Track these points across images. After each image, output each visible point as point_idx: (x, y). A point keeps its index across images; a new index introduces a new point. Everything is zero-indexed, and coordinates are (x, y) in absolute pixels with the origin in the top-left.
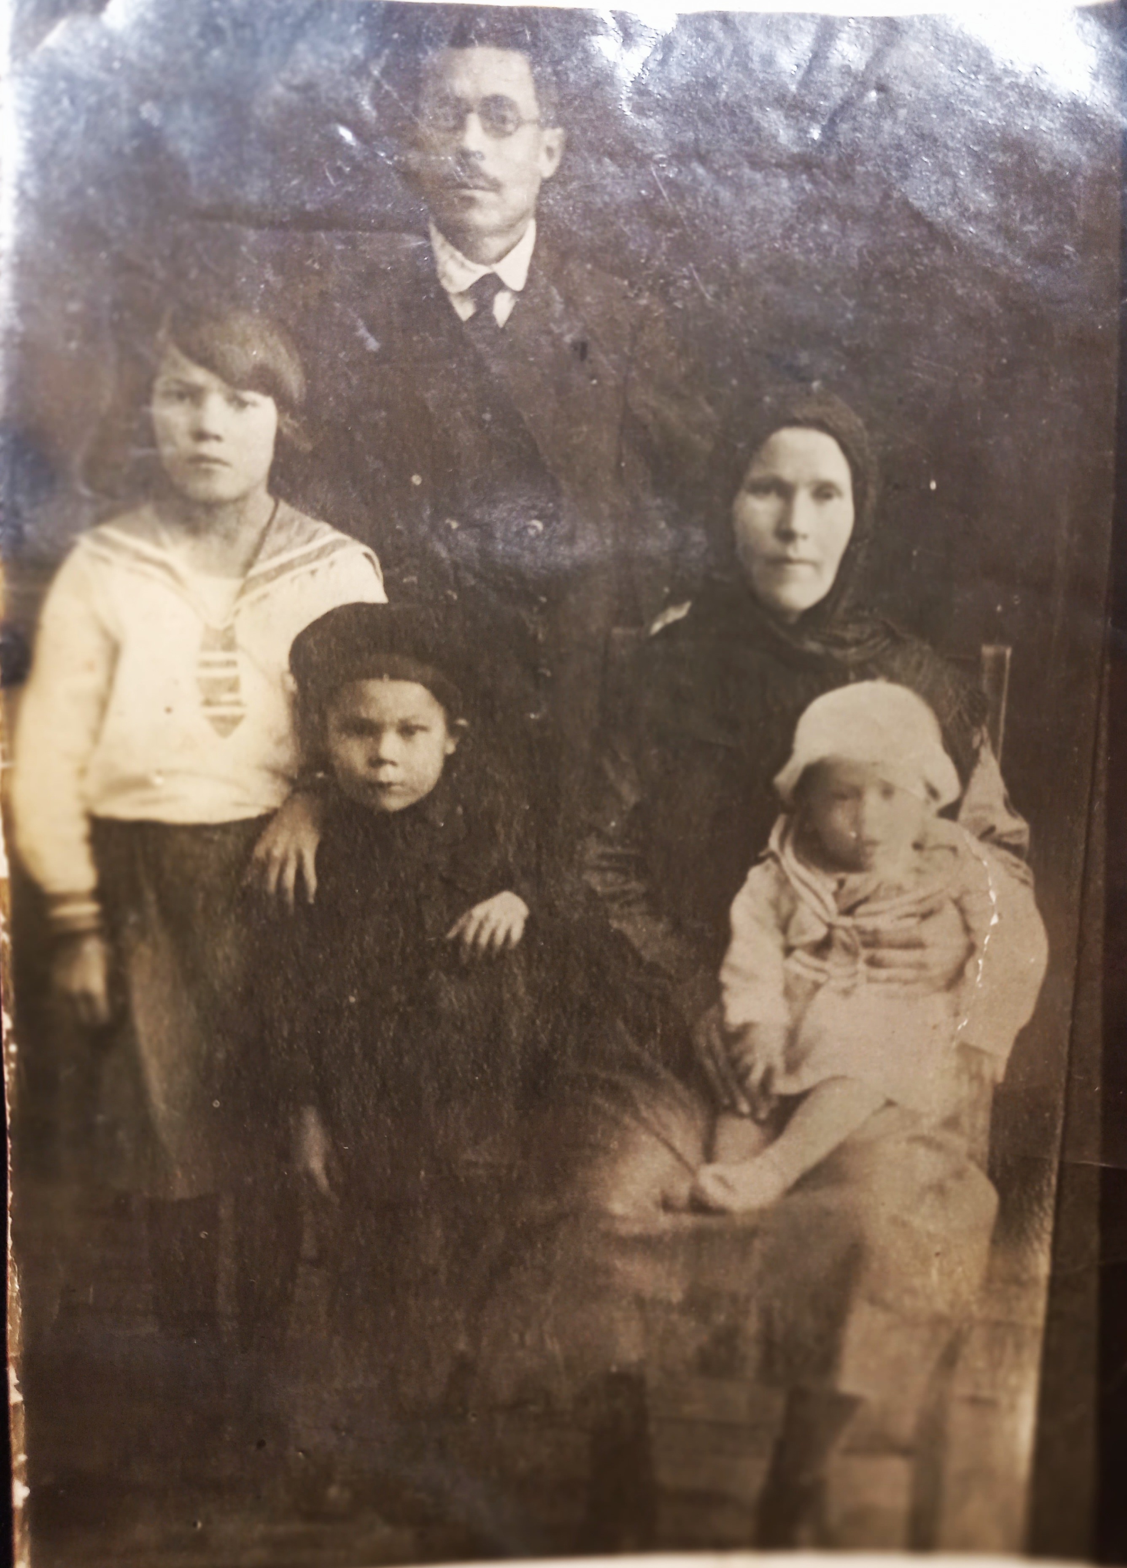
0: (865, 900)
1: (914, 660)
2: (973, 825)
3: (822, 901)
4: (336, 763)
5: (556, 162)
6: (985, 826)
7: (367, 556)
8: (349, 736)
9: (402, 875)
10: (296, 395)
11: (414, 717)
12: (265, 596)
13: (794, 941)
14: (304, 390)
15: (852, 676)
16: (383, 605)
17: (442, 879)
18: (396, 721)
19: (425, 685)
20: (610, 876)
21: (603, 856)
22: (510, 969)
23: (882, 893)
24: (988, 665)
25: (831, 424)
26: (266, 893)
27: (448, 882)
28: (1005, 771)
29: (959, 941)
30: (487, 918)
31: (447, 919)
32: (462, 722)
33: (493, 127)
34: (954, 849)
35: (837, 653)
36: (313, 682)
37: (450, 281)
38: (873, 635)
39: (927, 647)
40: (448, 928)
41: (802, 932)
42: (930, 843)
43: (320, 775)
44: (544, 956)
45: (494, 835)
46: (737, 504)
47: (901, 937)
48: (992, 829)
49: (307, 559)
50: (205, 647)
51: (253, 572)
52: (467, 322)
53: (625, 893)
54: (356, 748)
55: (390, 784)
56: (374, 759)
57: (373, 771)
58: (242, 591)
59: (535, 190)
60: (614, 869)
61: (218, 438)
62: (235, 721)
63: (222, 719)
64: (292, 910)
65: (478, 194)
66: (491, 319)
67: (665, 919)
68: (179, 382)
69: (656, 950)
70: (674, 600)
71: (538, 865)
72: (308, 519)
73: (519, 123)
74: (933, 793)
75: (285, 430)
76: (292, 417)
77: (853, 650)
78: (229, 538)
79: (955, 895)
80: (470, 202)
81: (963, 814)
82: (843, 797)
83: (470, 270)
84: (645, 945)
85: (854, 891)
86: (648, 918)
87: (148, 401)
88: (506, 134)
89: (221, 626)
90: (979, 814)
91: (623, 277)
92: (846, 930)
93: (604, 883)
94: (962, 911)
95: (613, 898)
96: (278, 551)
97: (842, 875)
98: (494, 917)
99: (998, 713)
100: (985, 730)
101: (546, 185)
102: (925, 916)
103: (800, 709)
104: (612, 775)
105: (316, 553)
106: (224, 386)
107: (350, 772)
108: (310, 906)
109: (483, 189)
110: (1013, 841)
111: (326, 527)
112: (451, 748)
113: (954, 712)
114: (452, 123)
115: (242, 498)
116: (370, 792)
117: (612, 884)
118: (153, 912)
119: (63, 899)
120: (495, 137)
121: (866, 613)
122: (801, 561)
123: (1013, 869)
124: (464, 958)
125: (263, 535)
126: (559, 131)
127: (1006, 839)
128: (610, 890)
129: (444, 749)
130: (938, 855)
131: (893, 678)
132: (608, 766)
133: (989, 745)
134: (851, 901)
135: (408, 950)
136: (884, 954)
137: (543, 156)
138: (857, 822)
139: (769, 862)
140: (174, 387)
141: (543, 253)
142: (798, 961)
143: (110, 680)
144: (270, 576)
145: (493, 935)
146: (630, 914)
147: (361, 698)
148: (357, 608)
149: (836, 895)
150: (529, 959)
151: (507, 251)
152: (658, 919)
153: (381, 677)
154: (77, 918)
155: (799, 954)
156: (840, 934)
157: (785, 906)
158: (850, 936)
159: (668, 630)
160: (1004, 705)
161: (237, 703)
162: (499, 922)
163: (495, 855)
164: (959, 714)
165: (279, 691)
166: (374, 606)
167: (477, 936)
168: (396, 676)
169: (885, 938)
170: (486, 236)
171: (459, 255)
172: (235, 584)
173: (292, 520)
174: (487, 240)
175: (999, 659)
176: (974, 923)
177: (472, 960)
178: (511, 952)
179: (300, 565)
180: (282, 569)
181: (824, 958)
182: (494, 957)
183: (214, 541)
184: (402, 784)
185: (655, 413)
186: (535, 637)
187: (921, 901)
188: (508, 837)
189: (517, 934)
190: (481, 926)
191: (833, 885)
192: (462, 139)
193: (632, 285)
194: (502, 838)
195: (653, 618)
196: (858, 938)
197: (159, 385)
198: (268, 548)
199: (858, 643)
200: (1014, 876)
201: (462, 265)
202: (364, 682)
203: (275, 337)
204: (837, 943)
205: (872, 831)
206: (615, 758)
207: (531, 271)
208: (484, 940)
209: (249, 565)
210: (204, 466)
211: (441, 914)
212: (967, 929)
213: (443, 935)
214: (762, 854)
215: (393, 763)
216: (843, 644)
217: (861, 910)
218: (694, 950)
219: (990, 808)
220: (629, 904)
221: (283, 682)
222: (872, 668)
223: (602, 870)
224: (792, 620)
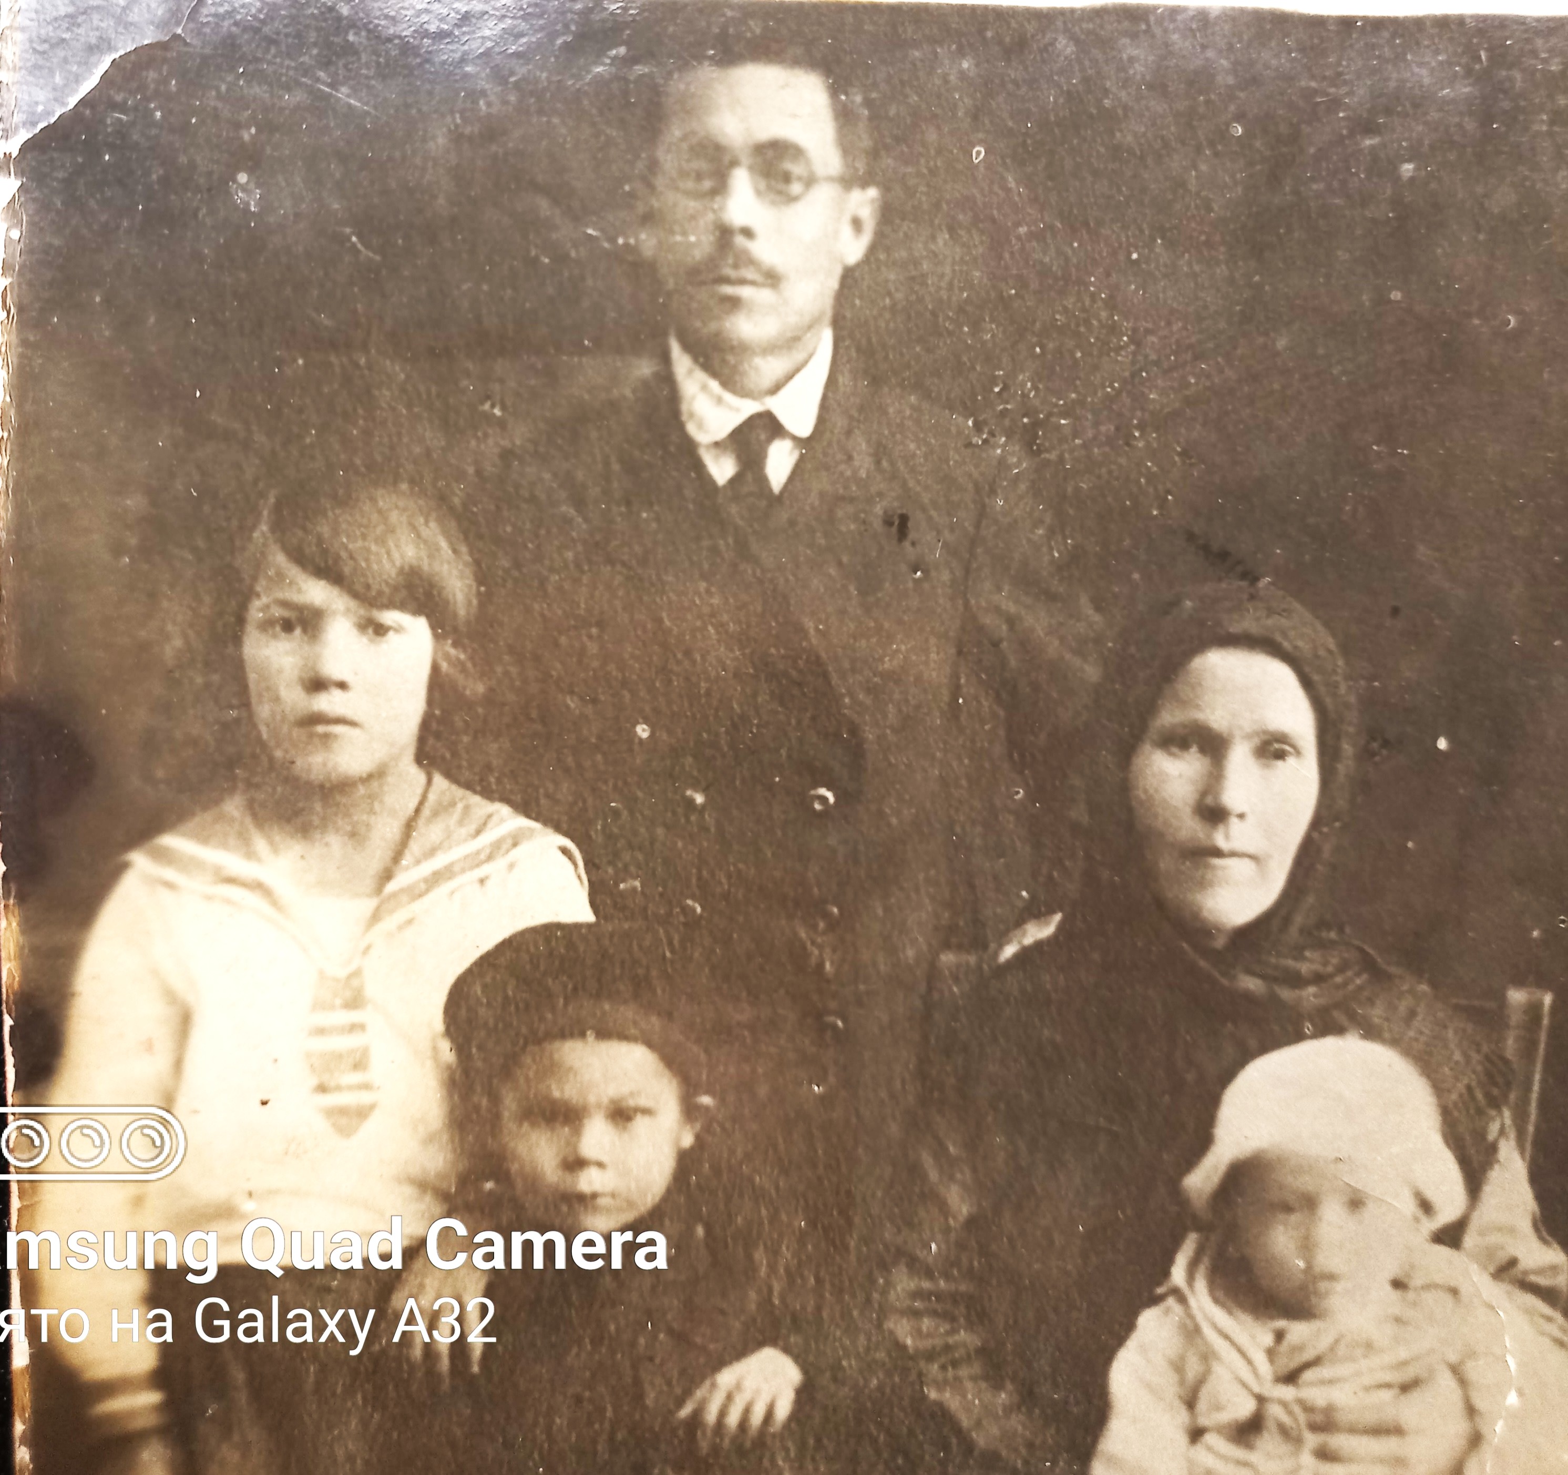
0: (1316, 1362)
1: (1403, 1006)
2: (1486, 1256)
3: (1249, 1362)
4: (514, 1167)
5: (866, 239)
6: (1502, 1257)
7: (565, 851)
8: (533, 1125)
9: (612, 1327)
10: (462, 612)
11: (632, 1094)
12: (410, 922)
13: (1203, 1421)
14: (475, 602)
15: (1308, 1028)
16: (589, 926)
17: (670, 1332)
18: (605, 1101)
19: (650, 1044)
20: (926, 1323)
21: (917, 1294)
22: (773, 1461)
23: (1342, 1350)
24: (1515, 1018)
25: (1286, 645)
26: (408, 1360)
27: (680, 1338)
28: (1536, 1177)
29: (1457, 1428)
30: (738, 1386)
31: (678, 1391)
32: (706, 1100)
33: (769, 188)
34: (1454, 1292)
35: (1286, 994)
36: (480, 1048)
37: (700, 426)
38: (1341, 969)
39: (1424, 987)
40: (680, 1403)
41: (1218, 1408)
42: (1417, 1281)
43: (489, 1185)
44: (825, 1441)
45: (751, 1269)
46: (1138, 761)
47: (1371, 1418)
48: (1513, 1262)
49: (475, 861)
50: (319, 1006)
51: (391, 887)
52: (724, 487)
53: (947, 1348)
54: (543, 1143)
55: (594, 1196)
56: (571, 1159)
57: (568, 1178)
58: (376, 917)
59: (833, 284)
60: (934, 1313)
61: (342, 686)
62: (362, 1113)
63: (342, 1111)
64: (446, 1385)
65: (745, 292)
66: (763, 480)
67: (1009, 1386)
68: (285, 604)
69: (995, 1431)
70: (1036, 912)
71: (819, 1309)
72: (476, 799)
73: (810, 181)
74: (1426, 1206)
75: (444, 666)
76: (455, 645)
77: (1312, 990)
78: (356, 836)
79: (1453, 1358)
80: (734, 303)
81: (1470, 1240)
82: (1288, 1209)
83: (731, 408)
84: (978, 1424)
85: (1300, 1348)
86: (983, 1385)
87: (237, 640)
88: (792, 199)
89: (342, 973)
90: (1494, 1239)
91: (968, 414)
92: (1284, 1404)
93: (918, 1333)
94: (1463, 1382)
95: (930, 1356)
96: (431, 852)
97: (1281, 1323)
98: (749, 1385)
99: (1528, 1089)
100: (1507, 1113)
101: (849, 277)
102: (1405, 1388)
103: (1228, 1076)
104: (933, 1175)
105: (488, 851)
106: (353, 604)
107: (534, 1181)
108: (473, 1376)
109: (753, 283)
110: (1543, 1281)
111: (504, 810)
112: (688, 1140)
113: (1461, 1087)
114: (707, 184)
115: (378, 774)
116: (565, 1208)
117: (929, 1335)
118: (242, 1398)
119: (108, 1388)
120: (773, 203)
121: (1333, 935)
122: (1233, 854)
123: (1542, 1321)
124: (704, 1446)
125: (409, 826)
126: (872, 192)
127: (1533, 1278)
128: (927, 1344)
129: (678, 1140)
130: (1429, 1298)
131: (1371, 1033)
132: (927, 1160)
133: (1512, 1135)
134: (1294, 1364)
135: (619, 1436)
136: (1340, 1441)
137: (847, 230)
138: (1307, 1246)
139: (1171, 1301)
140: (278, 612)
141: (844, 380)
142: (1210, 1449)
143: (178, 1065)
144: (415, 893)
145: (747, 1411)
146: (957, 1379)
147: (552, 1069)
148: (549, 931)
149: (1271, 1353)
150: (802, 1446)
151: (789, 377)
152: (998, 1386)
153: (583, 1035)
154: (131, 1414)
155: (1210, 1439)
156: (1275, 1411)
157: (1193, 1368)
158: (1290, 1413)
159: (1025, 955)
160: (1537, 1077)
161: (366, 1087)
162: (758, 1392)
163: (753, 1295)
164: (1469, 1088)
165: (429, 1064)
166: (577, 926)
167: (723, 1413)
168: (604, 1034)
169: (1342, 1418)
170: (754, 353)
171: (714, 385)
172: (368, 905)
173: (453, 804)
174: (758, 361)
175: (1534, 1010)
176: (1480, 1403)
177: (715, 1450)
178: (774, 1436)
179: (463, 871)
180: (436, 879)
181: (1249, 1446)
182: (748, 1444)
183: (335, 842)
184: (613, 1195)
185: (1011, 621)
186: (821, 965)
187: (1404, 1364)
188: (772, 1268)
189: (783, 1410)
190: (729, 1398)
191: (1268, 1339)
192: (722, 209)
193: (978, 427)
194: (763, 1271)
195: (1003, 939)
196: (1302, 1417)
197: (255, 613)
198: (415, 847)
199: (1318, 979)
200: (1543, 1334)
201: (719, 400)
202: (557, 1044)
203: (433, 524)
204: (1270, 1424)
205: (1326, 1260)
206: (940, 1152)
207: (824, 406)
208: (733, 1419)
209: (387, 875)
210: (320, 729)
211: (669, 1383)
212: (1471, 1411)
213: (672, 1413)
214: (1160, 1290)
215: (600, 1165)
216: (1296, 981)
217: (1308, 1375)
218: (1053, 1431)
219: (1511, 1231)
220: (955, 1364)
221: (435, 1049)
222: (1339, 1016)
223: (916, 1314)
224: (1220, 943)
